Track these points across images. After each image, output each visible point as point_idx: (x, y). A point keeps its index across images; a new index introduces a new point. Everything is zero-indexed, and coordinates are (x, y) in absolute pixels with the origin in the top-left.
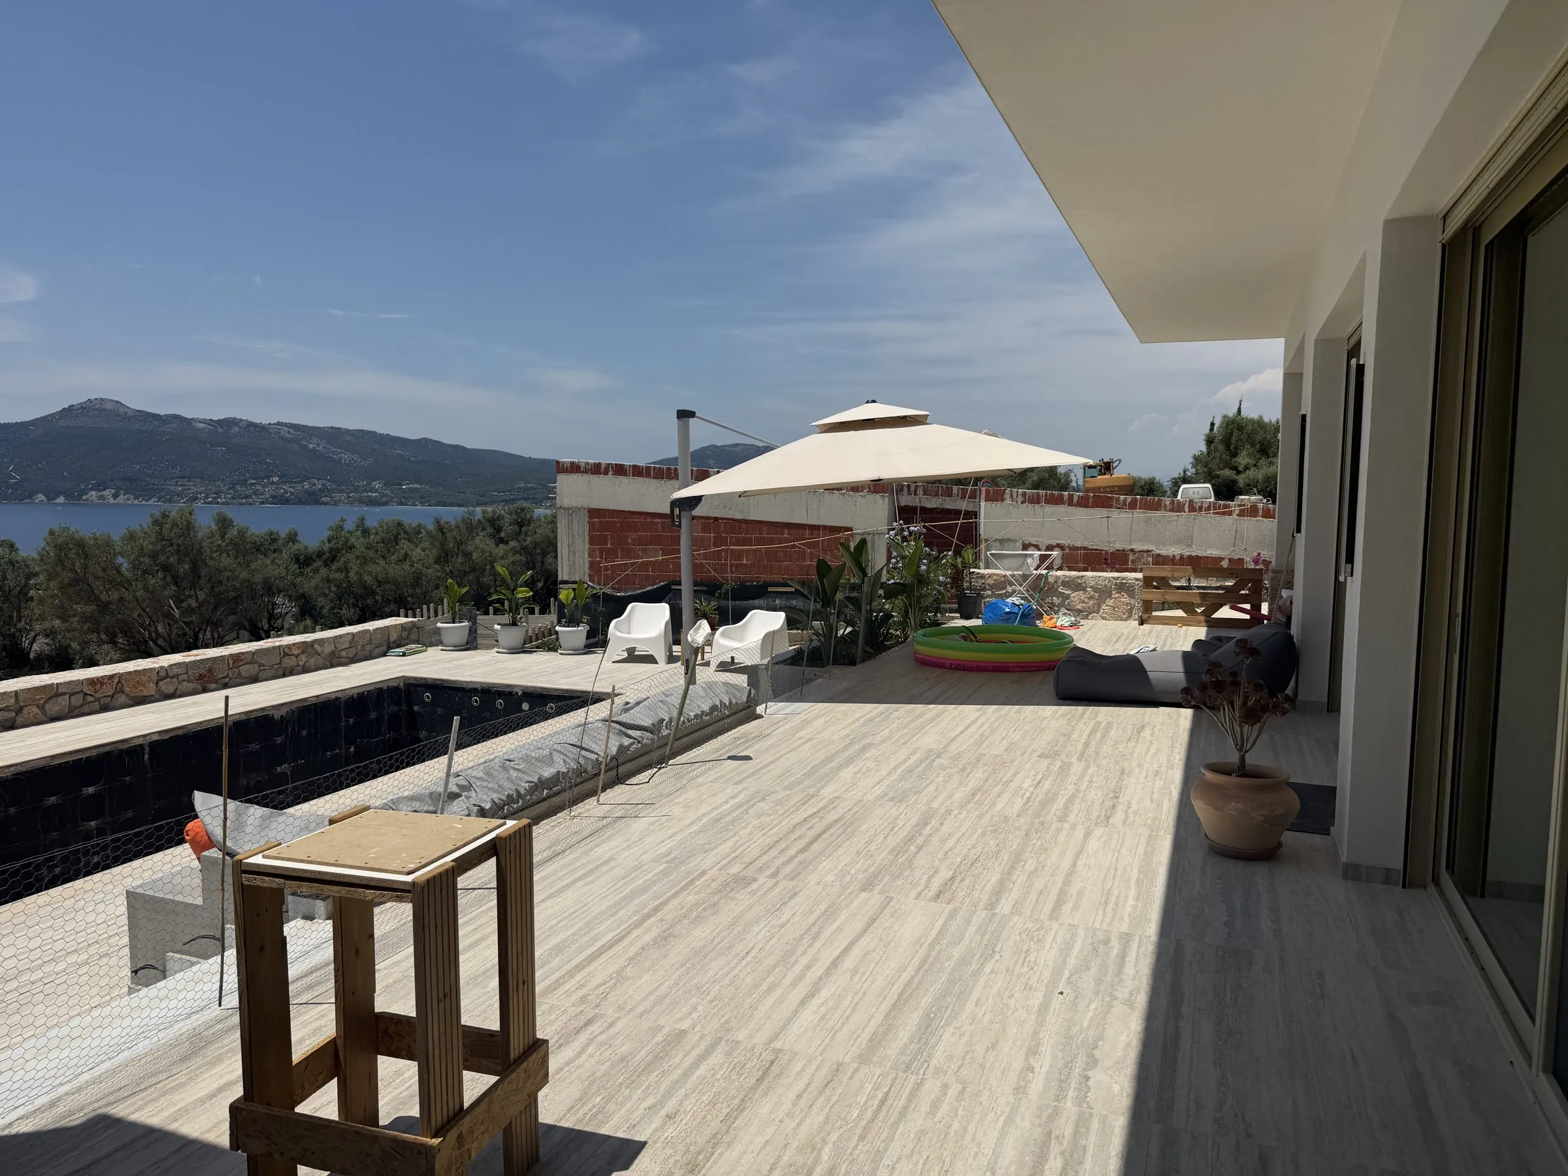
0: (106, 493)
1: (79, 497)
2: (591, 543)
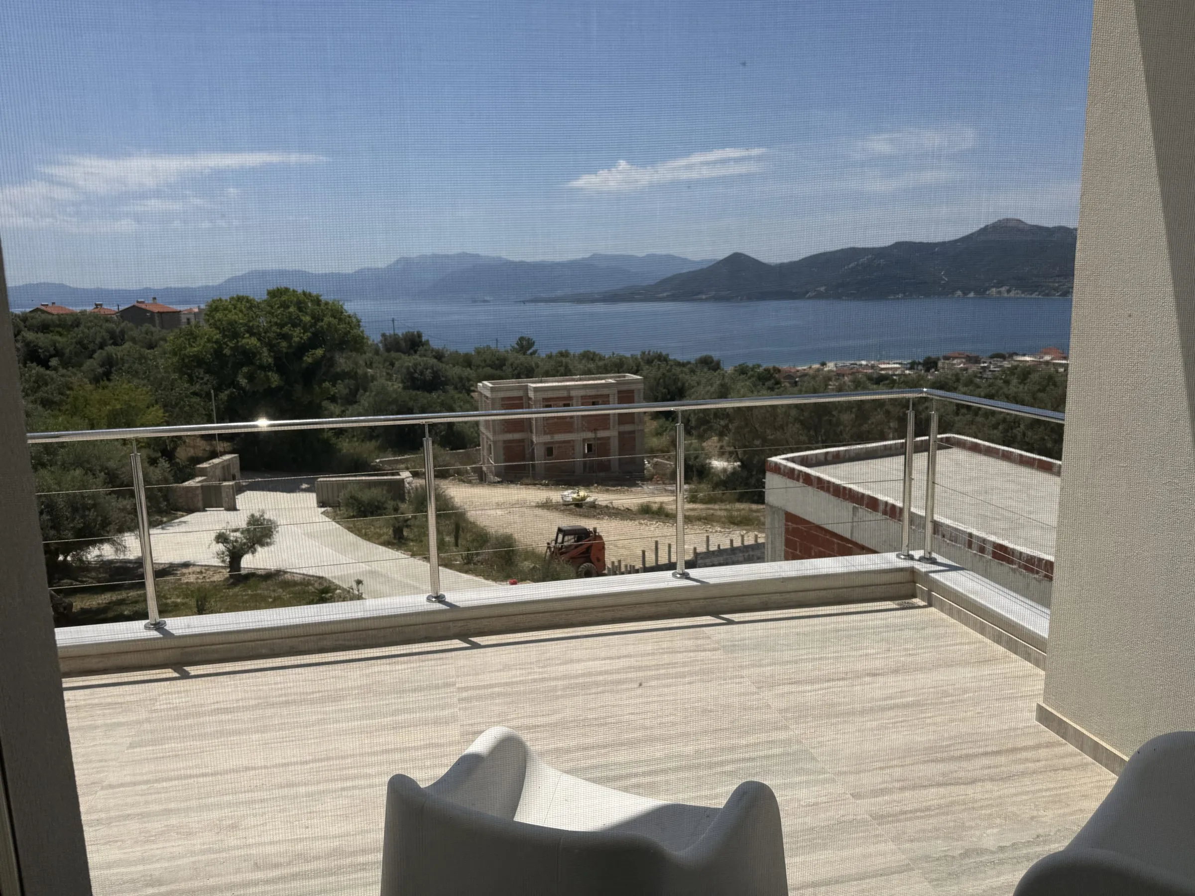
0: (1003, 289)
1: (985, 291)
2: (786, 545)
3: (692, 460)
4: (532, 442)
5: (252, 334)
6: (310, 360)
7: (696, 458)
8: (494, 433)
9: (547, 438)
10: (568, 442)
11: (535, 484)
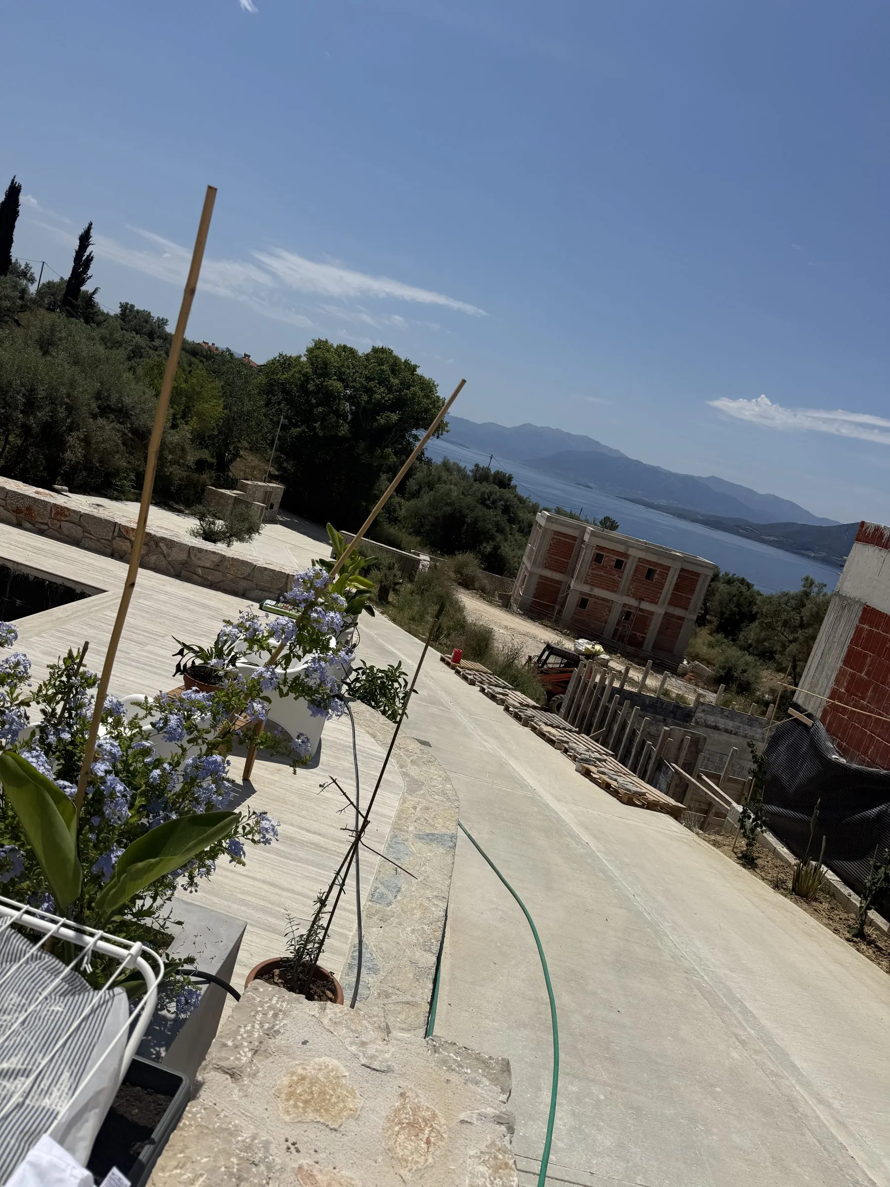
2: (846, 662)
3: (739, 672)
4: (569, 587)
5: (340, 379)
6: (382, 421)
7: (744, 671)
8: (534, 563)
9: (586, 589)
10: (607, 601)
11: (555, 629)
